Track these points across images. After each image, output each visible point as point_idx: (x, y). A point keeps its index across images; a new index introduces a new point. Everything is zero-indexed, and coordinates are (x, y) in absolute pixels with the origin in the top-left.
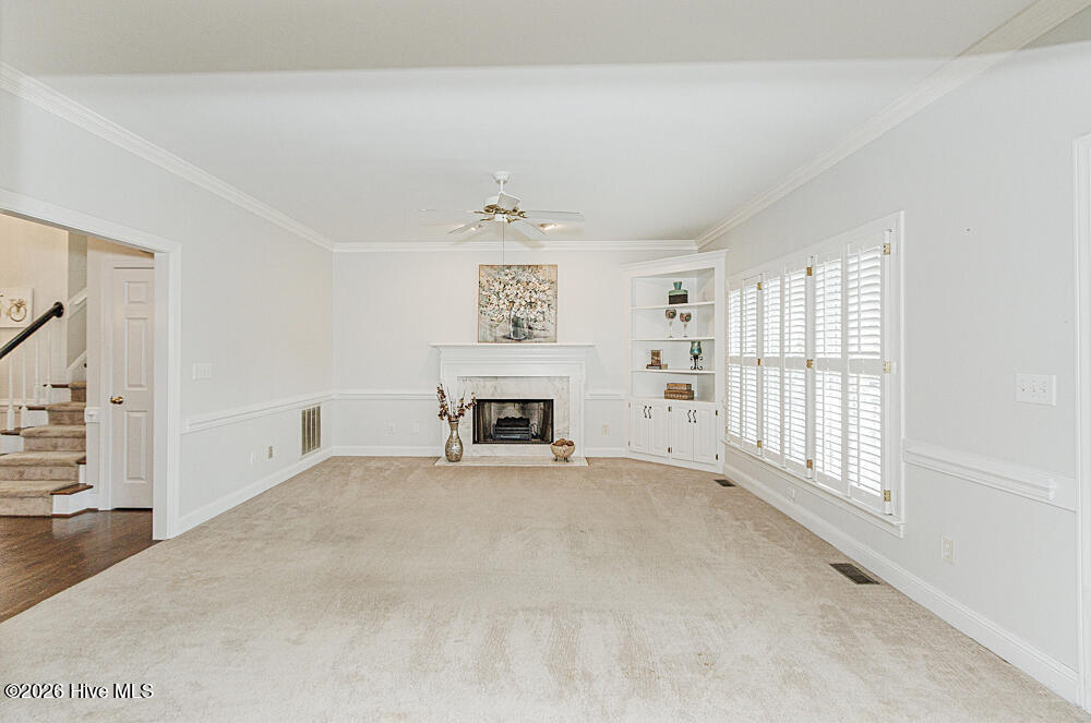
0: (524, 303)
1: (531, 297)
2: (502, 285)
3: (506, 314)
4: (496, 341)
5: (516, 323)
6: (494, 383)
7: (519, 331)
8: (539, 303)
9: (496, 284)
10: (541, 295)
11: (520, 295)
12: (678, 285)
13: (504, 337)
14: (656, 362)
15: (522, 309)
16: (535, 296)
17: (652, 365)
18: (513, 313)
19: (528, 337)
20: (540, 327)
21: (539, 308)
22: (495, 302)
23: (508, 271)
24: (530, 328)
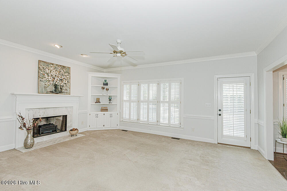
0: (59, 79)
1: (61, 77)
2: (50, 71)
3: (52, 82)
4: (47, 93)
5: (56, 86)
6: (44, 110)
7: (57, 90)
8: (64, 80)
9: (47, 70)
10: (65, 77)
11: (57, 76)
12: (105, 81)
13: (51, 92)
14: (98, 101)
15: (58, 81)
16: (63, 77)
17: (97, 102)
18: (54, 82)
19: (61, 92)
20: (65, 89)
21: (64, 82)
22: (47, 77)
23: (52, 65)
24: (61, 89)
